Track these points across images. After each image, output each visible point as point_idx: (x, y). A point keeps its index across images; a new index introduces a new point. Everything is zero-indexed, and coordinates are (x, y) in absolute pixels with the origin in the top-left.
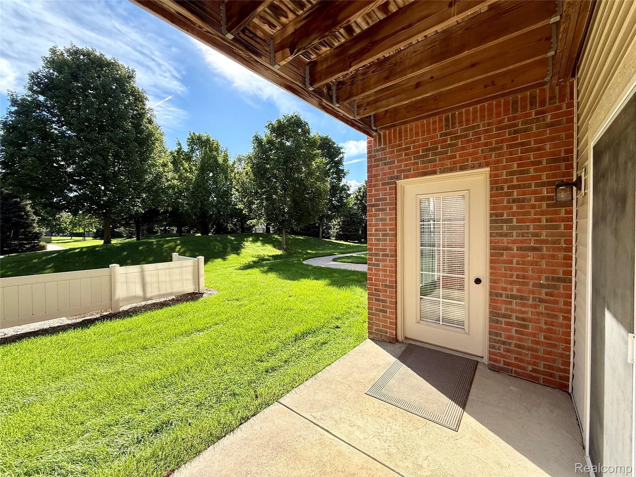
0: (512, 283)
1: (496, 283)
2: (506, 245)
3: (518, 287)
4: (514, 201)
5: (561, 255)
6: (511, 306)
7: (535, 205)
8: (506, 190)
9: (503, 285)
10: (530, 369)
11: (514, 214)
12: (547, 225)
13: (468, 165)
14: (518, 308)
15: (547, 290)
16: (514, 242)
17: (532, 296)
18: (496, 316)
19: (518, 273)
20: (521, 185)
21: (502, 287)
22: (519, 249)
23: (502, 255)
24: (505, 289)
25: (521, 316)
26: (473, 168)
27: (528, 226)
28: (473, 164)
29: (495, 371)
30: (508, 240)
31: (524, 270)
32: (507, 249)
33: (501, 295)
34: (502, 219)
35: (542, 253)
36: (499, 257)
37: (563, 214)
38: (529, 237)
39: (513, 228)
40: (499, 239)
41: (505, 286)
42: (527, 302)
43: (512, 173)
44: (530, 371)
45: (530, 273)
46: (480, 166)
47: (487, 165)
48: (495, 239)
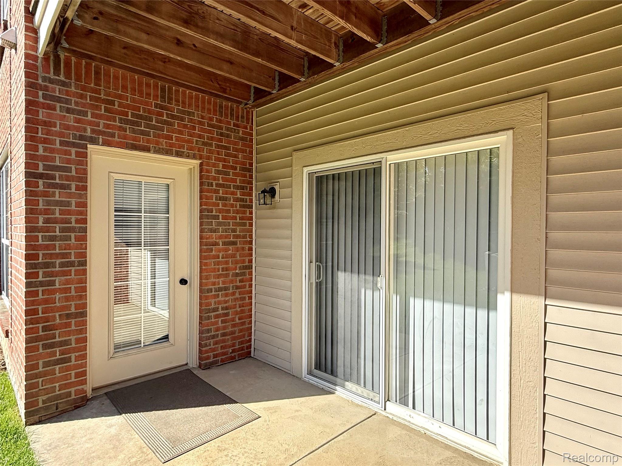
0: (219, 276)
1: (207, 279)
2: (215, 240)
3: (223, 279)
4: (221, 199)
5: (247, 247)
6: (218, 299)
7: (233, 204)
8: (214, 187)
9: (213, 280)
10: (231, 351)
11: (220, 211)
12: (240, 222)
13: (183, 152)
14: (223, 299)
15: (240, 278)
16: (220, 237)
17: (231, 285)
18: (207, 313)
19: (223, 266)
20: (225, 185)
21: (212, 282)
22: (224, 244)
23: (211, 250)
24: (214, 284)
25: (225, 305)
26: (188, 157)
27: (229, 223)
28: (188, 153)
29: (207, 369)
30: (216, 236)
31: (227, 263)
32: (216, 244)
33: (211, 290)
34: (212, 215)
35: (237, 246)
36: (210, 252)
37: (248, 215)
38: (229, 232)
39: (219, 224)
40: (210, 235)
41: (214, 280)
42: (228, 291)
43: (218, 172)
44: (231, 353)
45: (230, 265)
46: (194, 157)
47: (200, 159)
48: (207, 235)
